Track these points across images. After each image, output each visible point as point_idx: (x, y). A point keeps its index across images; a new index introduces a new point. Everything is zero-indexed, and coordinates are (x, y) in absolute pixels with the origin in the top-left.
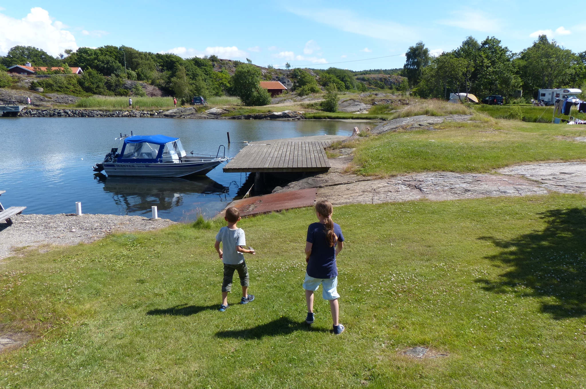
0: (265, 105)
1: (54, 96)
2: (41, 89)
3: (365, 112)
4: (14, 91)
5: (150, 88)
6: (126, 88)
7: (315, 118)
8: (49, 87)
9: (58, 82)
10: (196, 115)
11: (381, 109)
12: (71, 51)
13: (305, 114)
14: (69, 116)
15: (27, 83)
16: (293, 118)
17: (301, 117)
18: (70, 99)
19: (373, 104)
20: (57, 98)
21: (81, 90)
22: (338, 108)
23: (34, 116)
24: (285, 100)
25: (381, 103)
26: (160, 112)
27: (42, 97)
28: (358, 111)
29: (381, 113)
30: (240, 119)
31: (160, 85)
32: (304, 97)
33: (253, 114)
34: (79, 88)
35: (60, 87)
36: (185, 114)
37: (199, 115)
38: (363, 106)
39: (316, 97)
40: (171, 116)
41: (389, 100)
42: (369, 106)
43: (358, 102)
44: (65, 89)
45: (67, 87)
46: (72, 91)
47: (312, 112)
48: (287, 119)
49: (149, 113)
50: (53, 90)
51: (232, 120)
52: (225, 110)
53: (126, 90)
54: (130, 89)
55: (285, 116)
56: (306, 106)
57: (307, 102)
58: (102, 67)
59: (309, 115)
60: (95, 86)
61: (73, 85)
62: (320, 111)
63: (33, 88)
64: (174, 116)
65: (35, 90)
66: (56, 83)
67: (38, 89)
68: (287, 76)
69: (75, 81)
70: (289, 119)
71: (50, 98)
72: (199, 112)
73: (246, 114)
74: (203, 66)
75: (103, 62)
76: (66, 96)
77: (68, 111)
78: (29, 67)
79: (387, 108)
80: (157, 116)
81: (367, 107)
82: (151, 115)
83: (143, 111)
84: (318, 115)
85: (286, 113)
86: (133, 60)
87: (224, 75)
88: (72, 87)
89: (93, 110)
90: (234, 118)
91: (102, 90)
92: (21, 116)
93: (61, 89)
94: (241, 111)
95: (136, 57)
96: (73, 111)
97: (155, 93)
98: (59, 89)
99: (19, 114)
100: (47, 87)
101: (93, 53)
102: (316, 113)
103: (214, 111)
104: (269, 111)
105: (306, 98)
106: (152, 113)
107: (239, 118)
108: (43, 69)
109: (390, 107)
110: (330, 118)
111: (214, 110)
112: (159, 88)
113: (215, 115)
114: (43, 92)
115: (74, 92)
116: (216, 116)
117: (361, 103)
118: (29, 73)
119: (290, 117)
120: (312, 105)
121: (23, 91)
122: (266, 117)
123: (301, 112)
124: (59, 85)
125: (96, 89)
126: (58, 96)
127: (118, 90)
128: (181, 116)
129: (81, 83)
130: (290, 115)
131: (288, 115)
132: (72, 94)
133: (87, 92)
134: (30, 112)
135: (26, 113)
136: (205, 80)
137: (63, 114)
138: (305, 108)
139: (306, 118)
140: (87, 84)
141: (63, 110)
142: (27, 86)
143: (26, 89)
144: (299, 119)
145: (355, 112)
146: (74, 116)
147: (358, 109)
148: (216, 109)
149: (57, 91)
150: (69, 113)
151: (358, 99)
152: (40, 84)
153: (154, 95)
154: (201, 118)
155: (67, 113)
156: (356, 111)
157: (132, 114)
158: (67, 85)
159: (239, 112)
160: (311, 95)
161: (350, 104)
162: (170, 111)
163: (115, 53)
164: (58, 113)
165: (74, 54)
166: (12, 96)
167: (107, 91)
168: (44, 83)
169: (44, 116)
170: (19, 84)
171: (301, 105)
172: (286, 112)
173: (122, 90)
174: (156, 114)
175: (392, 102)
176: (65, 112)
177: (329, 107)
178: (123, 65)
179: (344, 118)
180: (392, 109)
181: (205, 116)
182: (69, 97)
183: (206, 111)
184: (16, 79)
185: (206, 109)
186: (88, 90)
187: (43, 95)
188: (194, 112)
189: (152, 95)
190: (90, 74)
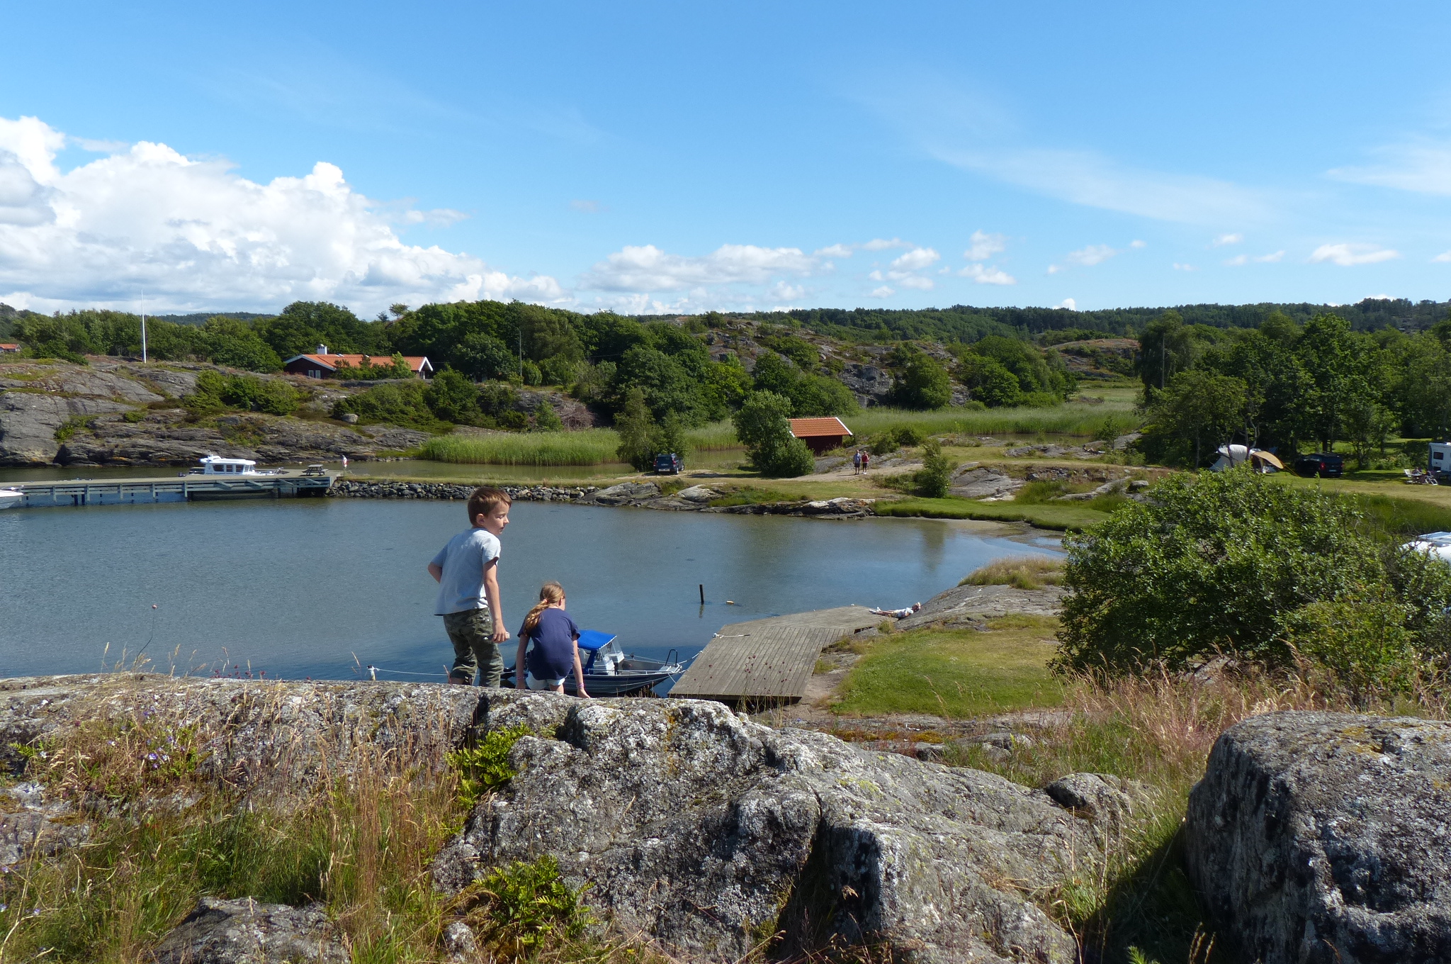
0: (802, 474)
1: (378, 431)
2: (354, 418)
3: (1009, 497)
4: (304, 425)
5: (571, 407)
6: (521, 408)
7: (895, 513)
8: (368, 411)
9: (388, 400)
10: (659, 501)
11: (1043, 491)
12: (403, 308)
13: (876, 505)
14: (419, 497)
15: (325, 401)
16: (850, 515)
17: (867, 511)
18: (408, 436)
19: (1029, 478)
20: (385, 435)
21: (431, 416)
22: (952, 487)
23: (355, 496)
24: (843, 464)
25: (1044, 476)
26: (589, 491)
27: (355, 435)
28: (993, 495)
29: (1042, 500)
30: (745, 513)
31: (590, 398)
32: (884, 457)
33: (772, 502)
34: (426, 412)
35: (390, 412)
36: (638, 496)
37: (665, 502)
38: (1006, 481)
39: (910, 456)
40: (609, 502)
41: (1064, 469)
42: (1019, 483)
43: (995, 472)
44: (400, 415)
45: (402, 412)
46: (413, 419)
47: (892, 498)
48: (837, 516)
49: (569, 491)
50: (376, 419)
51: (730, 515)
52: (717, 492)
53: (519, 414)
54: (528, 410)
55: (834, 509)
56: (884, 483)
57: (888, 471)
58: (471, 358)
59: (883, 508)
60: (458, 407)
61: (414, 406)
62: (910, 497)
63: (337, 414)
64: (617, 501)
65: (341, 419)
66: (383, 403)
67: (348, 417)
68: (882, 360)
69: (418, 397)
70: (841, 516)
71: (371, 437)
72: (665, 494)
73: (758, 503)
74: (686, 347)
75: (473, 348)
76: (401, 430)
77: (417, 486)
78: (323, 357)
79: (1057, 488)
80: (583, 502)
81: (1013, 484)
82: (572, 496)
83: (557, 487)
84: (901, 507)
85: (835, 504)
86: (536, 335)
87: (730, 369)
88: (411, 409)
89: (464, 486)
90: (732, 511)
91: (471, 414)
92: (331, 495)
93: (390, 415)
94: (747, 494)
95: (541, 330)
96: (425, 487)
97: (580, 417)
98: (387, 415)
99: (328, 491)
100: (364, 412)
101: (452, 316)
102: (900, 502)
103: (695, 494)
104: (803, 498)
105: (889, 459)
106: (573, 492)
107: (741, 512)
108: (354, 360)
109: (1063, 487)
110: (925, 514)
111: (694, 491)
112: (588, 404)
113: (695, 501)
114: (357, 423)
115: (416, 421)
116: (699, 504)
117: (1001, 475)
118: (326, 373)
119: (843, 512)
120: (896, 480)
121: (320, 423)
122: (795, 510)
123: (868, 501)
124: (387, 406)
125: (459, 413)
126: (387, 432)
127: (503, 414)
128: (630, 502)
129: (430, 401)
130: (844, 508)
131: (839, 508)
132: (414, 424)
133: (441, 419)
134: (347, 487)
135: (341, 488)
136: (687, 389)
137: (407, 492)
138: (881, 486)
139: (876, 514)
140: (441, 403)
141: (408, 483)
142: (325, 408)
143: (325, 419)
144: (862, 516)
145: (984, 497)
146: (426, 498)
147: (993, 491)
148: (699, 490)
149: (385, 419)
150: (419, 490)
151: (996, 466)
152: (351, 403)
153: (578, 422)
154: (667, 509)
155: (415, 490)
156: (988, 496)
157: (535, 493)
158: (403, 407)
159: (744, 497)
160: (903, 450)
161: (977, 478)
162: (610, 490)
163: (497, 318)
164: (399, 490)
165: (410, 314)
166: (301, 435)
167: (481, 415)
168: (359, 401)
169: (372, 496)
170: (311, 405)
171: (874, 479)
172: (836, 501)
173: (510, 413)
174: (582, 494)
175: (1069, 475)
176: (411, 488)
177: (930, 486)
178: (516, 353)
179: (954, 517)
180: (1067, 492)
181: (676, 504)
182: (407, 432)
183: (680, 493)
184: (305, 394)
185: (679, 489)
186: (443, 414)
187: (359, 431)
188: (655, 493)
189: (574, 423)
190: (449, 380)
